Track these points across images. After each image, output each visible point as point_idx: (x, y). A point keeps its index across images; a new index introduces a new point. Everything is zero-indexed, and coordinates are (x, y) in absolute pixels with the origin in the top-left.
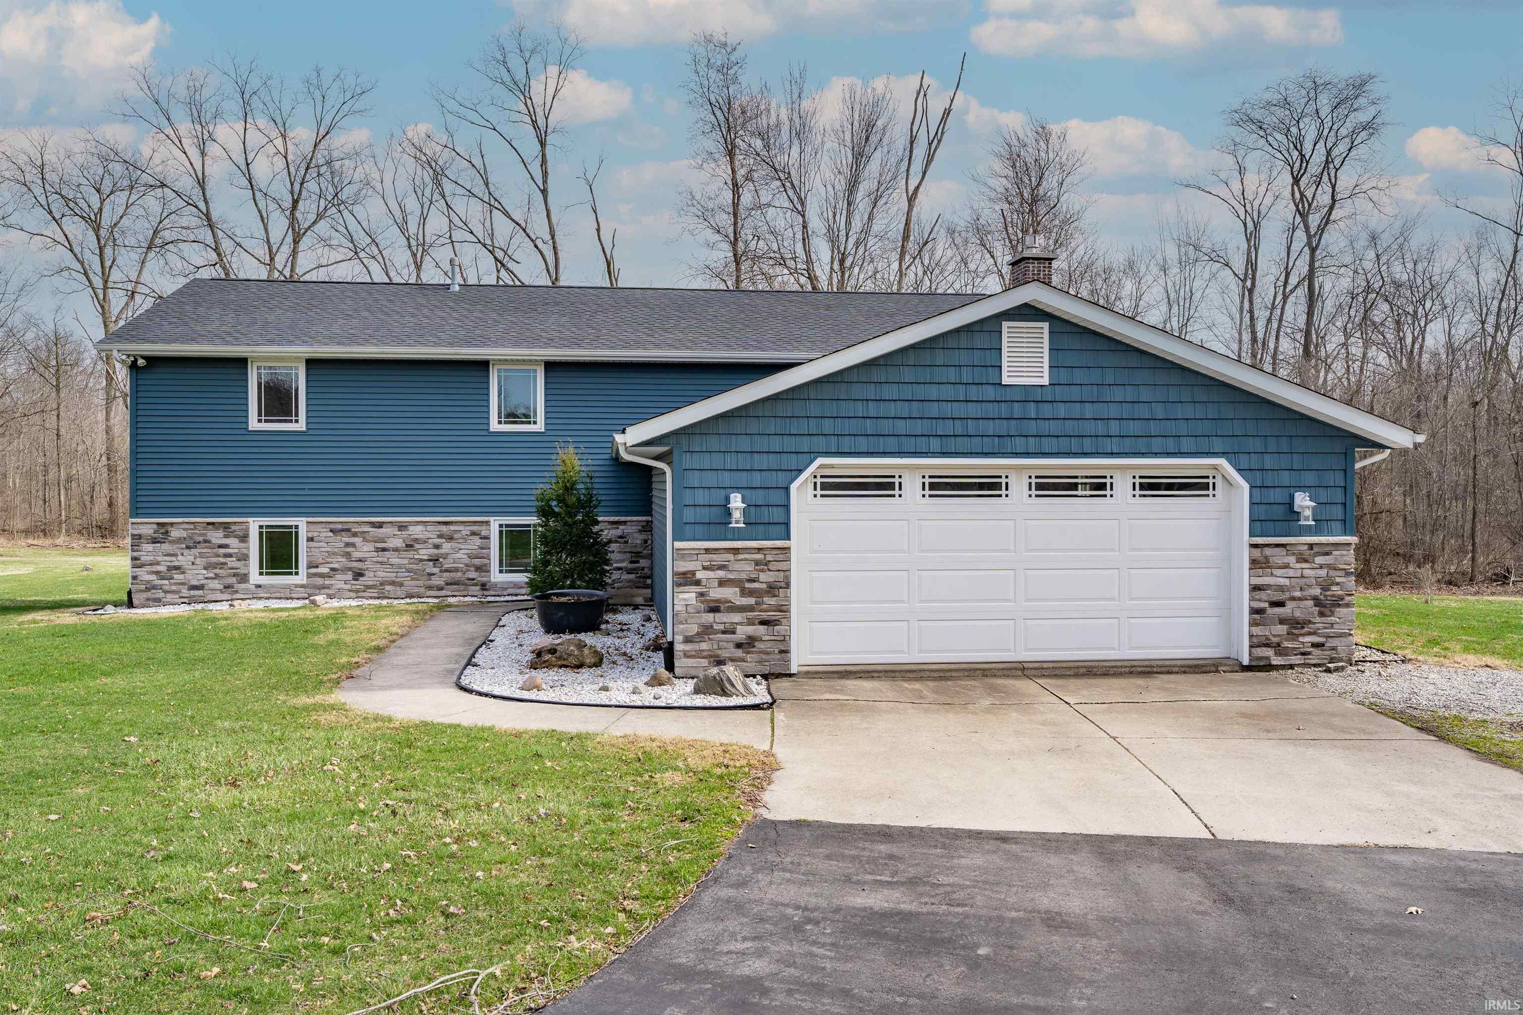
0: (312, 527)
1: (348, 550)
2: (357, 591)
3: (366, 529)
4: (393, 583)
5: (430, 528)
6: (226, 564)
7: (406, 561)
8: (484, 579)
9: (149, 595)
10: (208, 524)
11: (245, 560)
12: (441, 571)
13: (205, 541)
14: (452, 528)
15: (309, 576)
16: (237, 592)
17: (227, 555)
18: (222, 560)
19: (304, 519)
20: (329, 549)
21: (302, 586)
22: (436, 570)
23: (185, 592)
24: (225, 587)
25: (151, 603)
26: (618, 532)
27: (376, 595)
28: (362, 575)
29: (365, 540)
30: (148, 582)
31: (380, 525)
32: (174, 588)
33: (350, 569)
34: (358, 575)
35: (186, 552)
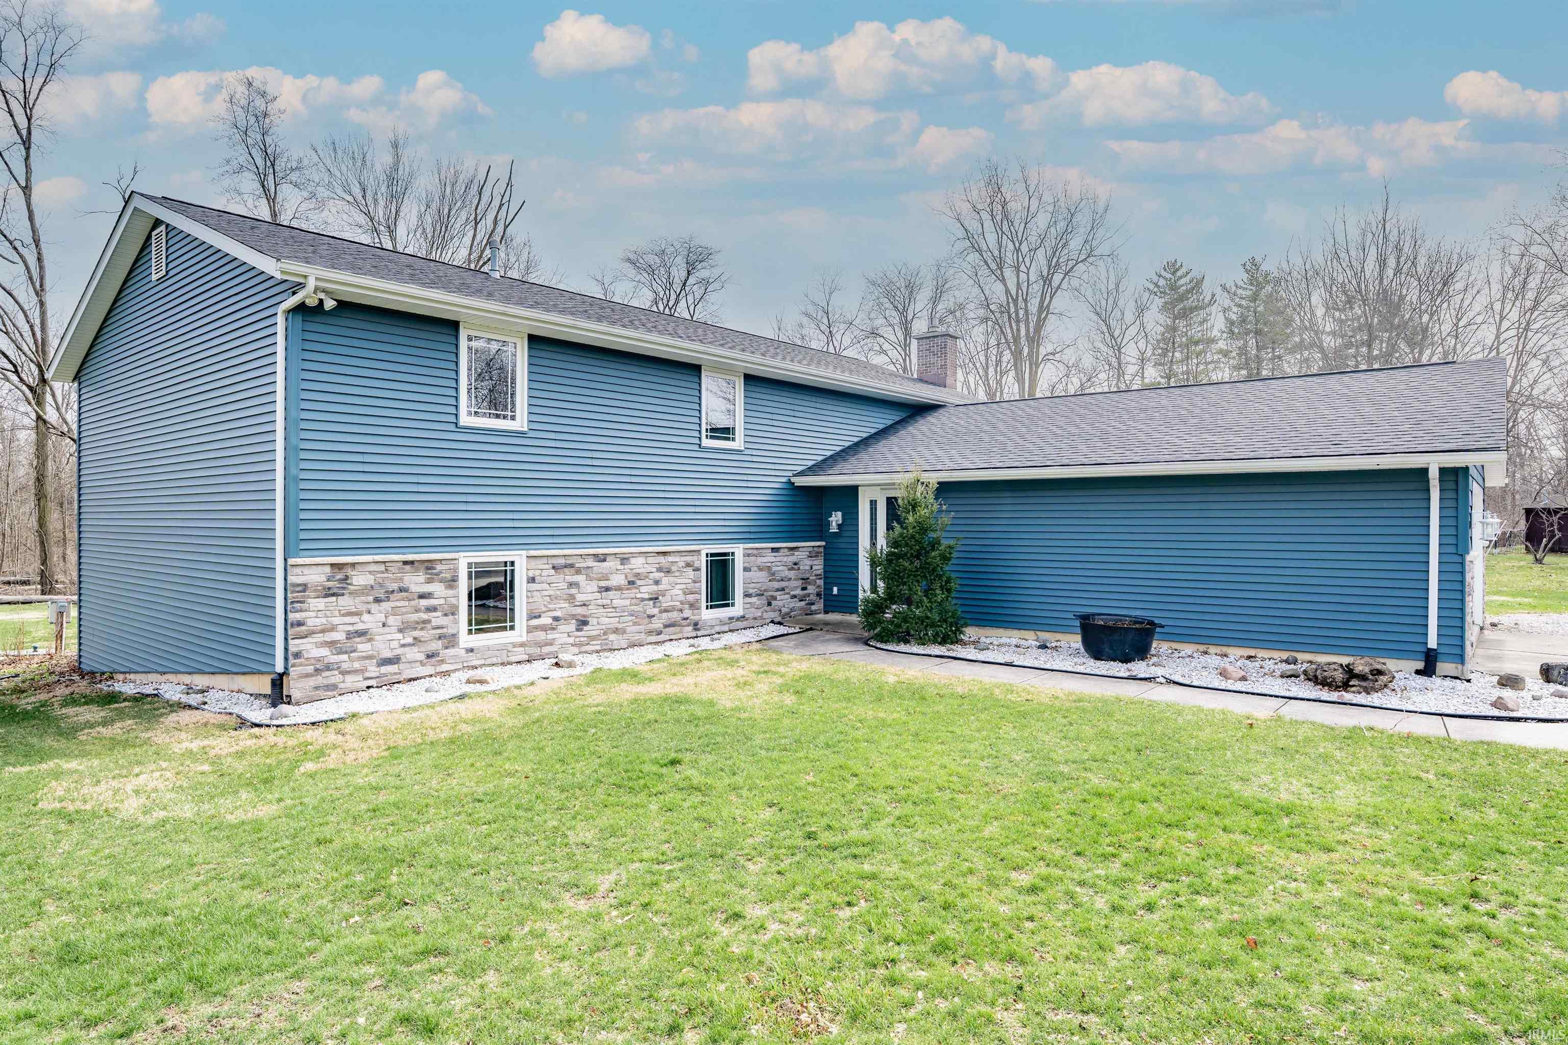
0: (533, 563)
1: (573, 591)
2: (580, 645)
3: (590, 563)
4: (616, 631)
5: (650, 560)
6: (429, 621)
7: (628, 602)
8: (696, 618)
9: (319, 680)
10: (405, 563)
11: (453, 614)
12: (660, 612)
13: (401, 590)
14: (671, 559)
15: (531, 629)
16: (442, 661)
17: (429, 609)
18: (424, 616)
19: (524, 553)
20: (551, 593)
21: (522, 645)
22: (655, 611)
23: (373, 670)
24: (428, 657)
25: (321, 693)
26: (793, 559)
27: (598, 648)
28: (585, 623)
29: (589, 578)
30: (318, 660)
31: (602, 559)
32: (357, 665)
33: (573, 616)
34: (583, 623)
35: (374, 607)
